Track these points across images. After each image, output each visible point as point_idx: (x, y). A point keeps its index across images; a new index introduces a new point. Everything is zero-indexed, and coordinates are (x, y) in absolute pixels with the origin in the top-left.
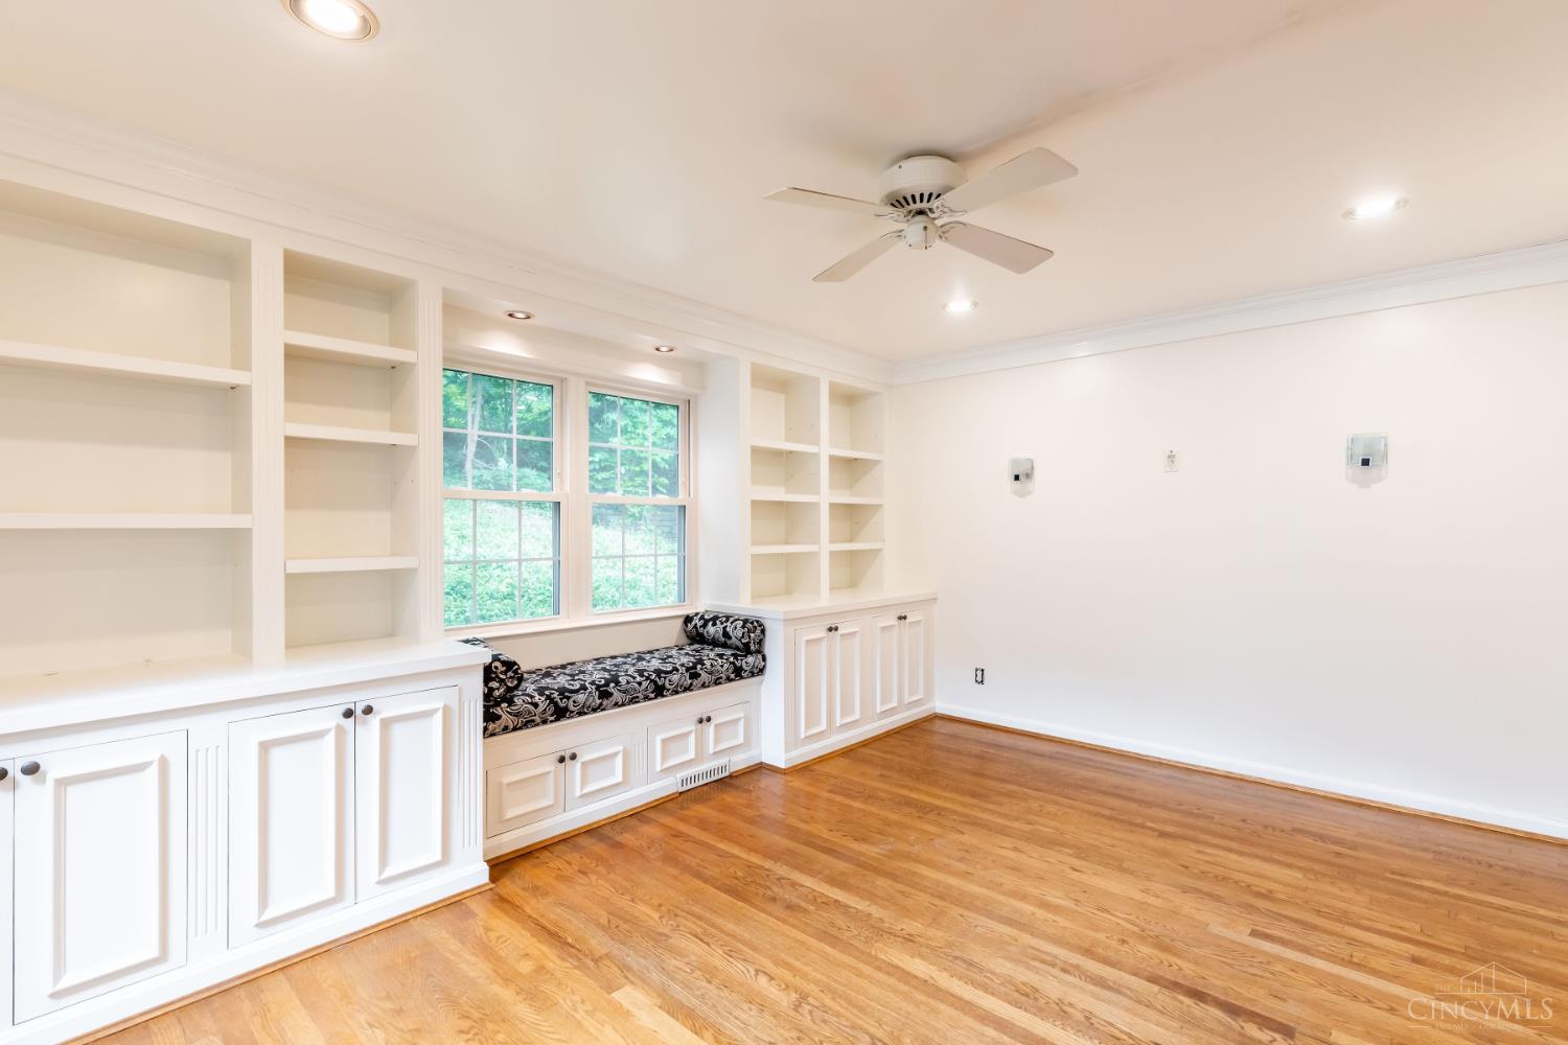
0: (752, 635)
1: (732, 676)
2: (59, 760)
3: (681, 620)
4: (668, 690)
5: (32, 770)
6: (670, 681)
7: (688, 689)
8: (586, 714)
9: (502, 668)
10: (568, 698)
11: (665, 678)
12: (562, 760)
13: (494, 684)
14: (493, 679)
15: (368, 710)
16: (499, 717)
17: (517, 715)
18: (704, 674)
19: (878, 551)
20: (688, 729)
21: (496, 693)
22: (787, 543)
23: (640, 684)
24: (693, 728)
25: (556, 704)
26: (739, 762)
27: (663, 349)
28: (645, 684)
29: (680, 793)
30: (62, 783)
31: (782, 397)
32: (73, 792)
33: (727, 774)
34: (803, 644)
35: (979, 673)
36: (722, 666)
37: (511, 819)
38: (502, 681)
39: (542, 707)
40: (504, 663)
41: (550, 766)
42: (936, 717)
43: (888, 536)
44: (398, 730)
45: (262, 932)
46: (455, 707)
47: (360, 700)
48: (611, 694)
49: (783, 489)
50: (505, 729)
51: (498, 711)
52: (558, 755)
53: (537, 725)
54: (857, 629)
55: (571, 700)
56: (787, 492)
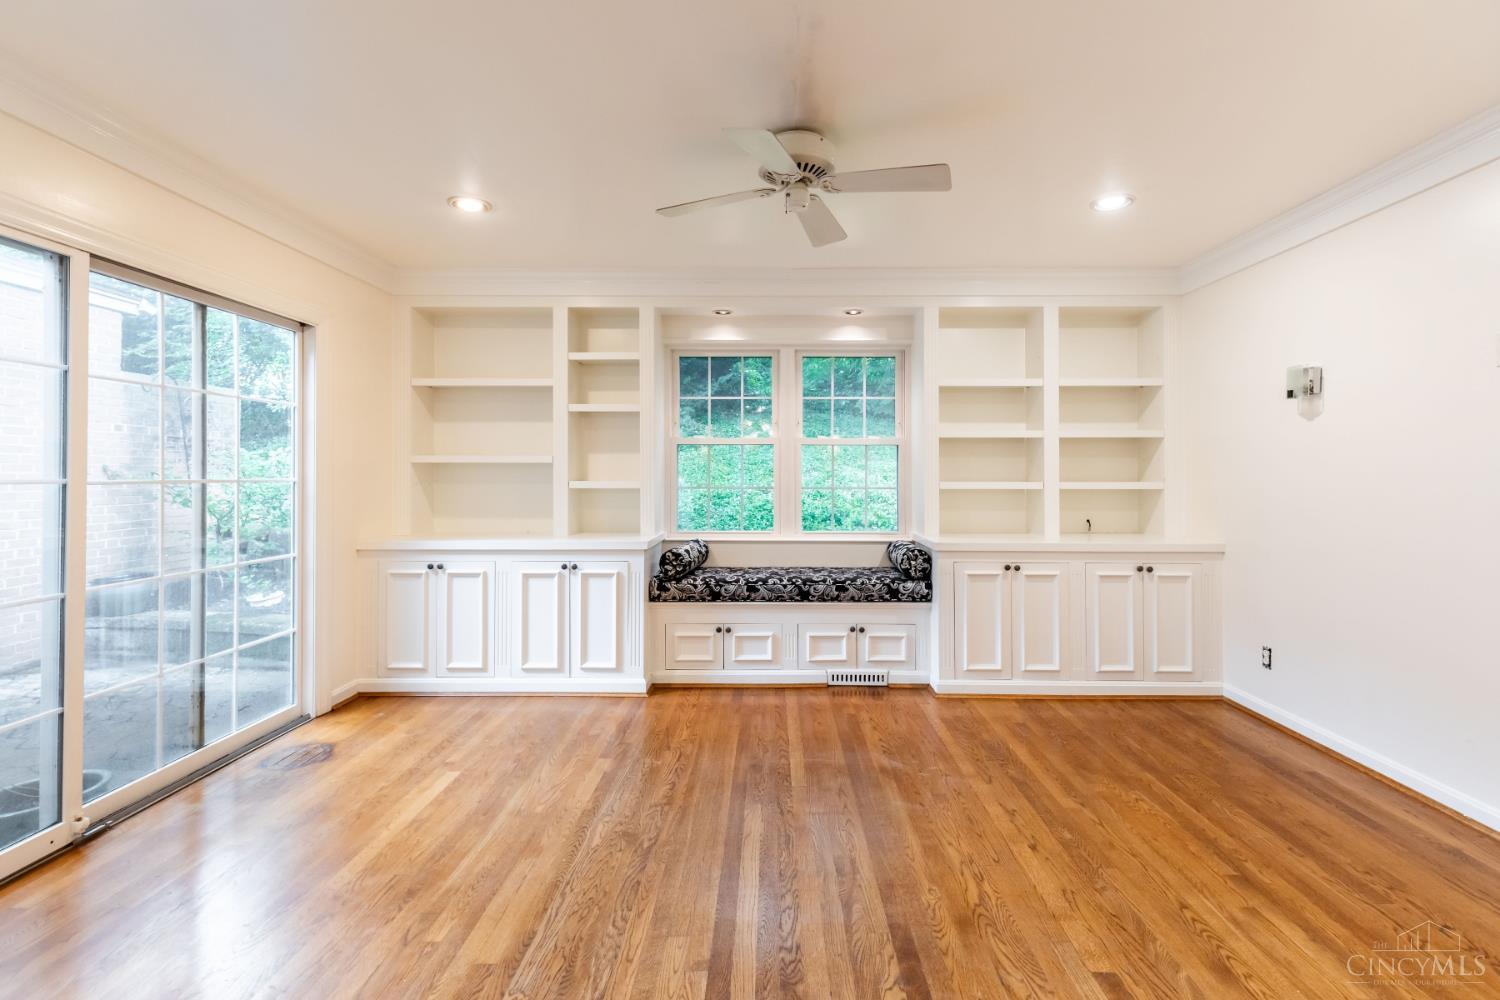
0: (913, 563)
1: (887, 596)
2: (453, 565)
3: (886, 546)
4: (814, 596)
5: (440, 567)
6: (815, 589)
7: (836, 599)
8: (737, 601)
9: (672, 558)
10: (721, 586)
11: (810, 586)
12: (719, 630)
13: (669, 567)
14: (668, 564)
15: (575, 567)
16: (669, 590)
17: (682, 590)
18: (851, 589)
19: (1159, 492)
20: (843, 634)
21: (670, 574)
22: (1027, 480)
23: (785, 586)
24: (845, 634)
25: (711, 588)
26: (900, 676)
27: (853, 312)
28: (790, 588)
29: (829, 686)
30: (452, 576)
31: (1022, 331)
32: (456, 581)
33: (885, 684)
34: (965, 578)
35: (1267, 653)
36: (874, 586)
37: (679, 661)
38: (674, 566)
39: (700, 588)
40: (674, 554)
41: (712, 632)
42: (1219, 701)
43: (1172, 474)
44: (593, 583)
45: (524, 674)
46: (626, 574)
47: (570, 560)
48: (758, 590)
49: (1023, 426)
50: (674, 599)
51: (668, 585)
52: (717, 626)
53: (698, 601)
54: (1057, 573)
55: (723, 589)
56: (1028, 429)
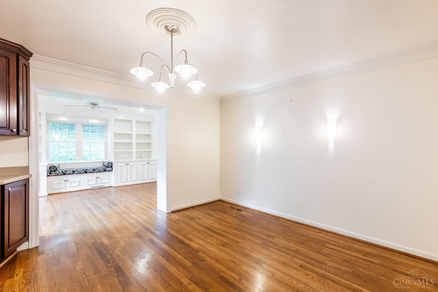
1: (104, 171)
3: (103, 162)
6: (88, 171)
7: (93, 172)
8: (70, 175)
9: (53, 167)
16: (52, 174)
17: (56, 174)
18: (96, 170)
19: (152, 151)
22: (130, 149)
23: (82, 171)
24: (95, 179)
25: (63, 173)
26: (106, 185)
27: (95, 117)
29: (91, 189)
31: (129, 123)
33: (103, 187)
34: (119, 167)
36: (101, 169)
37: (55, 188)
38: (53, 169)
39: (61, 173)
41: (63, 181)
48: (75, 172)
49: (130, 140)
50: (54, 175)
52: (65, 180)
53: (60, 175)
54: (135, 164)
55: (66, 173)
